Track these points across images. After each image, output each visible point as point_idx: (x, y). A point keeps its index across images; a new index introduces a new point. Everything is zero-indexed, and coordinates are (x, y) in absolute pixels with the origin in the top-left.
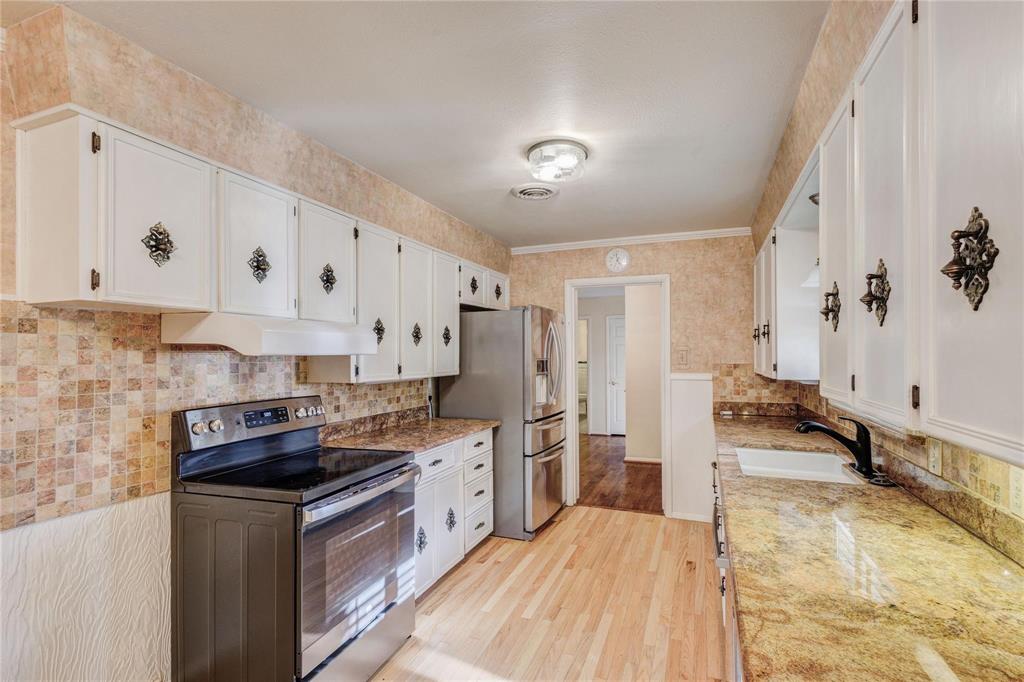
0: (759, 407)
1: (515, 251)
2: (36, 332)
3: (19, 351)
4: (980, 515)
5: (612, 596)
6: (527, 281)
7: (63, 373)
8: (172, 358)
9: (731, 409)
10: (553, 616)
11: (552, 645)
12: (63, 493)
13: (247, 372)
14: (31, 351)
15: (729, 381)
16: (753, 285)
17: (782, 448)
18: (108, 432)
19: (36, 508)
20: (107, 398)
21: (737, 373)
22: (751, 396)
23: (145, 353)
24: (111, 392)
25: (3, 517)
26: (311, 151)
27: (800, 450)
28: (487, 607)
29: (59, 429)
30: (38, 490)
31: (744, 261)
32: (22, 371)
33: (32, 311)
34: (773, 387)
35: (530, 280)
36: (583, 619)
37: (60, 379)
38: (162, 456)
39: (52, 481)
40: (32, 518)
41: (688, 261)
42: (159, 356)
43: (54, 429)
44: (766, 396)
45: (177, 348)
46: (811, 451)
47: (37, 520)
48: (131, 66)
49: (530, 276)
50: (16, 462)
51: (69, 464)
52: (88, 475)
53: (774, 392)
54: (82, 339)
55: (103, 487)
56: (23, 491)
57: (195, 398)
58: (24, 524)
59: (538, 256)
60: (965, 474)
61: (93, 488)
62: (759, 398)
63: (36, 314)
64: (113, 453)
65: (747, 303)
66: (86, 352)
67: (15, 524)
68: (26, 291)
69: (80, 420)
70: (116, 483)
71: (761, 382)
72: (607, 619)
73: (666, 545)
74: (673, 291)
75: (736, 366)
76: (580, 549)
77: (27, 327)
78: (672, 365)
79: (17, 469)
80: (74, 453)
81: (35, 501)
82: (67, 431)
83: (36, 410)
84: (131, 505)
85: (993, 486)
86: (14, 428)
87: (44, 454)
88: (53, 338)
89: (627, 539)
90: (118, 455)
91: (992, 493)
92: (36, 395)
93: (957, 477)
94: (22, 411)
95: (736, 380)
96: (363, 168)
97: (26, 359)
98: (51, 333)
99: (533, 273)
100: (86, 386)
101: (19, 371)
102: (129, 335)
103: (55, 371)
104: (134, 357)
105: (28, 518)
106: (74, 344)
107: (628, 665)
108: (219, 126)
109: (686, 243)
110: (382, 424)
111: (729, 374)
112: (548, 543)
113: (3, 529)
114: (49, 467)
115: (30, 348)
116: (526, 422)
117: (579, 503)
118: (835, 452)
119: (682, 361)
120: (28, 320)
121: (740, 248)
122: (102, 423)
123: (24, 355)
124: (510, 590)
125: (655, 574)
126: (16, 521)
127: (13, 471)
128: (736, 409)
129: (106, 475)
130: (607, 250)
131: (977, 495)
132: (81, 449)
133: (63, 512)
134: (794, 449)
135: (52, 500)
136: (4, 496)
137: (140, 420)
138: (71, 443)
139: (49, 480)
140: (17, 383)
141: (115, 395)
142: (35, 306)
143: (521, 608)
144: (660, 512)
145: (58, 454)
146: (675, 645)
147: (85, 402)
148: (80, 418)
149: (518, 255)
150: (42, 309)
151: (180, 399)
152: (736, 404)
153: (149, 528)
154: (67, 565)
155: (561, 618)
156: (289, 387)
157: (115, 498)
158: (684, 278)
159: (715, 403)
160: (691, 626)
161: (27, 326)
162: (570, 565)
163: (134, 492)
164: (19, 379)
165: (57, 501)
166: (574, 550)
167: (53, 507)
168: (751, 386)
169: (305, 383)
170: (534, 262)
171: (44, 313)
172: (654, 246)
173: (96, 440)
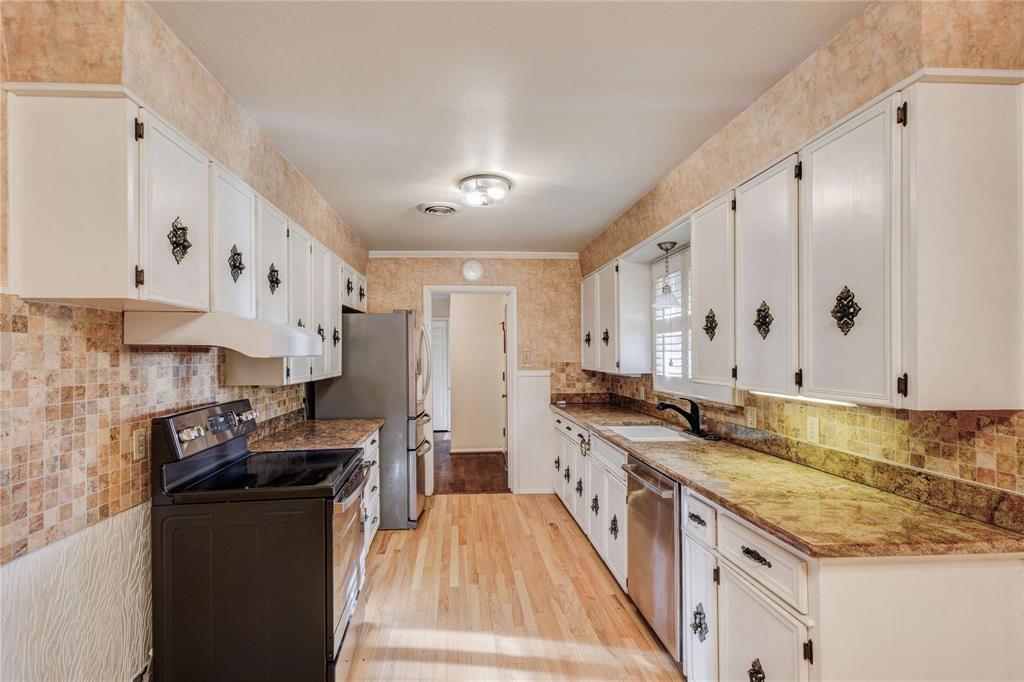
0: (584, 396)
1: (373, 254)
2: (26, 331)
3: (13, 353)
4: (787, 447)
5: (511, 558)
6: (385, 284)
7: (50, 379)
8: (131, 361)
9: (564, 399)
10: (476, 579)
11: (489, 601)
12: (51, 517)
13: (185, 376)
14: (23, 353)
15: (563, 376)
16: (580, 299)
17: (629, 424)
18: (84, 445)
19: (29, 536)
20: (83, 407)
21: (569, 370)
22: (578, 388)
23: (111, 355)
24: (86, 400)
25: (2, 549)
26: (265, 148)
27: (641, 425)
28: (416, 585)
29: (46, 442)
30: (30, 515)
31: (573, 280)
32: (16, 376)
33: (23, 307)
34: (594, 380)
35: (388, 284)
36: (500, 578)
37: (47, 385)
38: (125, 470)
39: (41, 504)
40: (25, 549)
41: (531, 277)
42: (121, 357)
43: (42, 444)
44: (589, 387)
45: (135, 349)
46: (648, 425)
47: (29, 550)
48: (164, 50)
49: (388, 279)
50: (11, 485)
51: (54, 484)
52: (68, 494)
53: (594, 385)
54: (64, 340)
55: (80, 508)
56: (18, 517)
57: (149, 404)
58: (20, 556)
59: (397, 261)
60: (774, 425)
61: (73, 509)
62: (584, 390)
63: (26, 312)
64: (89, 469)
65: (575, 314)
66: (67, 353)
67: (12, 556)
68: (20, 284)
69: (64, 432)
70: (91, 503)
71: (585, 376)
72: (518, 575)
73: (527, 515)
74: (519, 301)
75: (567, 364)
76: (462, 529)
77: (20, 326)
78: (519, 363)
79: (13, 492)
80: (58, 471)
81: (27, 528)
82: (52, 446)
83: (27, 422)
84: (100, 526)
85: (795, 429)
86: (11, 443)
87: (35, 472)
88: (40, 338)
89: (494, 515)
90: (92, 471)
91: (794, 433)
92: (27, 405)
93: (768, 427)
94: (17, 424)
95: (567, 375)
96: (294, 168)
97: (19, 362)
98: (40, 333)
99: (392, 277)
100: (67, 394)
101: (14, 377)
102: (100, 334)
103: (43, 376)
104: (103, 359)
105: (22, 548)
106: (57, 344)
107: (552, 600)
108: (213, 118)
109: (529, 261)
110: (275, 429)
111: (563, 371)
112: (431, 528)
113: (3, 563)
114: (38, 487)
115: (23, 350)
116: (409, 418)
117: (436, 492)
118: (662, 425)
119: (526, 362)
120: (21, 317)
121: (570, 269)
122: (80, 434)
123: (18, 357)
124: (425, 570)
125: (532, 536)
126: (12, 552)
127: (10, 494)
128: (568, 398)
129: (83, 493)
130: (463, 262)
131: (784, 436)
132: (64, 466)
133: (50, 539)
134: (637, 424)
135: (41, 526)
136: (3, 525)
137: (108, 429)
138: (56, 458)
139: (38, 504)
140: (12, 391)
141: (89, 403)
142: (26, 301)
143: (445, 581)
144: (509, 491)
145: (46, 473)
146: (575, 581)
147: (67, 412)
148: (63, 430)
149: (376, 259)
150: (31, 305)
151: (137, 406)
152: (568, 395)
153: (113, 552)
154: (51, 601)
155: (483, 580)
156: (213, 392)
157: (90, 520)
158: (527, 291)
159: (552, 395)
160: (578, 566)
161: (20, 324)
162: (462, 542)
163: (104, 513)
164: (13, 387)
165: (45, 526)
166: (457, 531)
167: (42, 533)
168: (578, 380)
169: (224, 386)
170: (392, 266)
171: (33, 309)
172: (504, 261)
173: (75, 455)
